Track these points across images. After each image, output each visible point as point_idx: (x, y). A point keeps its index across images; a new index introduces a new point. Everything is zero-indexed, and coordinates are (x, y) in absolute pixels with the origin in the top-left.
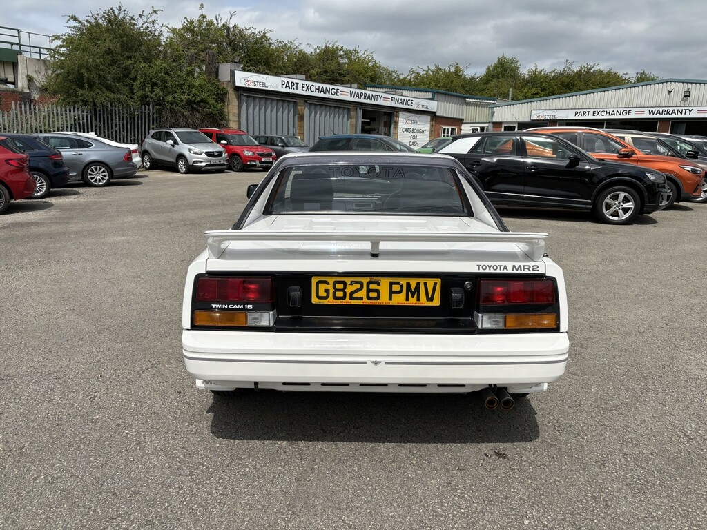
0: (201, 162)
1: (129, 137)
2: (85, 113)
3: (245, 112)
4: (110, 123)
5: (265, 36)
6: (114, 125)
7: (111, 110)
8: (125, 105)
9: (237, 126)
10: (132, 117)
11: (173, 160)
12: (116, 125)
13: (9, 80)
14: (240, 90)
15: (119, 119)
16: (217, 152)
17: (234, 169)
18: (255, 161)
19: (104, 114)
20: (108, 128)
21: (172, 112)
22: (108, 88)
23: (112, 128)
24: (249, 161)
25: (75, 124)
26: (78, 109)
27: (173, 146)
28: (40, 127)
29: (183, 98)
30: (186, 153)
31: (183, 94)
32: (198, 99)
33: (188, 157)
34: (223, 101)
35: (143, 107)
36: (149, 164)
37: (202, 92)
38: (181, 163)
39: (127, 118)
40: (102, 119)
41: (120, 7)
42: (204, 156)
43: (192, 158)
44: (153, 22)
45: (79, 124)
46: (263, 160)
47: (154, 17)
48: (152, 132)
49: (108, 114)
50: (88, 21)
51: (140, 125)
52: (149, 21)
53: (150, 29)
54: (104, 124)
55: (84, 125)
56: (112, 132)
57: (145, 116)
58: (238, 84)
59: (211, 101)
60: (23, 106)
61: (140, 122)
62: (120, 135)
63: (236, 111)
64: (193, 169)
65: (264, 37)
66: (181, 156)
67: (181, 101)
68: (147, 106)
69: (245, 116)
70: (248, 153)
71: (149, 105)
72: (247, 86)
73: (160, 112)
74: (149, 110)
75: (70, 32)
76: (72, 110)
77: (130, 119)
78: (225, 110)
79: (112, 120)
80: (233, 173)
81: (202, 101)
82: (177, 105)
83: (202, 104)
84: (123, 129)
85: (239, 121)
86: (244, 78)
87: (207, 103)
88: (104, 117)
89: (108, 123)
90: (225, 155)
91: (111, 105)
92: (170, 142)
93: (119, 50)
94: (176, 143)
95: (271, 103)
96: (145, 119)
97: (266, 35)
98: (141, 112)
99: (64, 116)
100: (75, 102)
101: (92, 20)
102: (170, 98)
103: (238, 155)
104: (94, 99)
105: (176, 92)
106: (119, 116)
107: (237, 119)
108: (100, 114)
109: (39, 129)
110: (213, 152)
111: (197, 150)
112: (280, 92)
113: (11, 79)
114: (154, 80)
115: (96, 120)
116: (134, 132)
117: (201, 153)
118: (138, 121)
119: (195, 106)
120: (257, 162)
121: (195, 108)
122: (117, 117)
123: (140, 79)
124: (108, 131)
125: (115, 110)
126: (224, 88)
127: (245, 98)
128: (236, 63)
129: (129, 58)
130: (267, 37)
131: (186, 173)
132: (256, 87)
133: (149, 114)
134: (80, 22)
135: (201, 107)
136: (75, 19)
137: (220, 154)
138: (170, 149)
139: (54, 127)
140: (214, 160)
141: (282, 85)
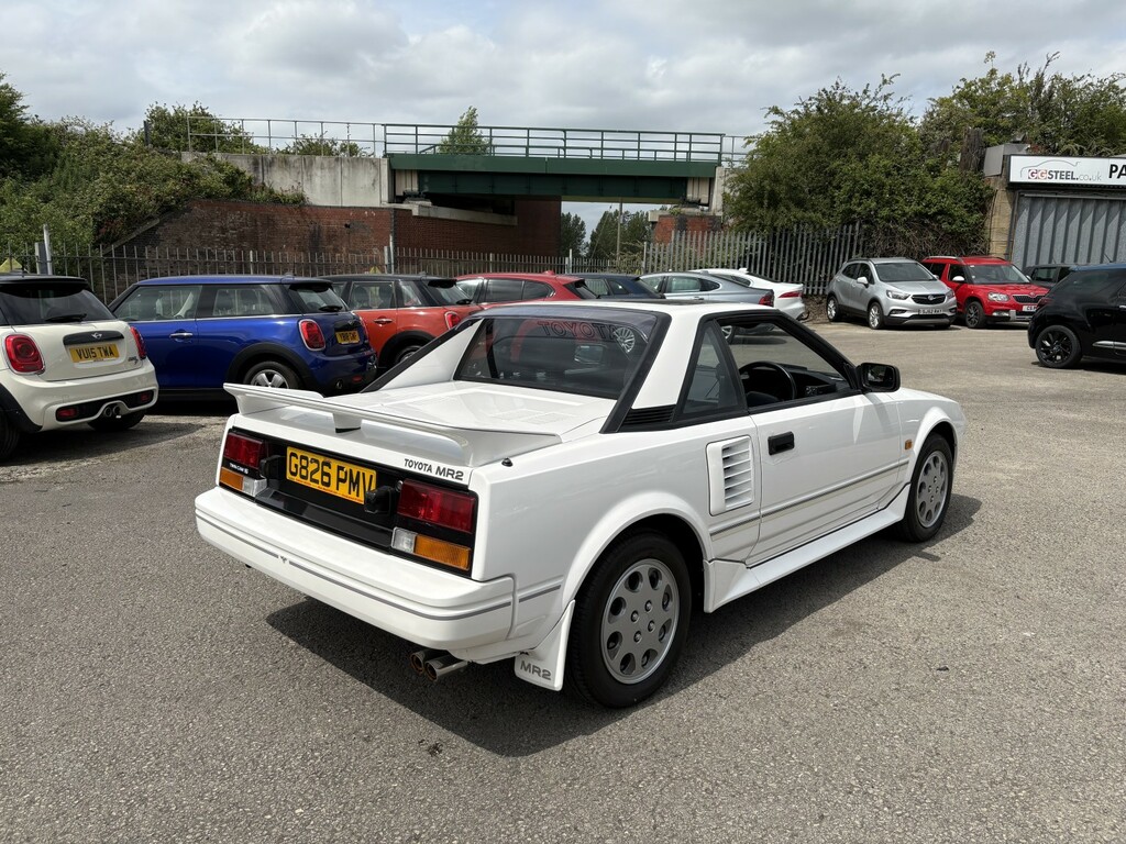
0: (904, 311)
1: (817, 274)
2: (760, 242)
3: (1024, 226)
4: (793, 253)
5: (1115, 87)
6: (798, 255)
7: (797, 235)
8: (818, 226)
9: (1004, 251)
10: (826, 244)
11: (864, 308)
12: (801, 256)
13: (702, 202)
14: (1016, 188)
15: (807, 247)
16: (934, 296)
17: (969, 323)
18: (1007, 311)
19: (785, 241)
20: (789, 261)
21: (888, 232)
22: (800, 204)
23: (795, 261)
24: (996, 310)
25: (745, 257)
26: (752, 237)
27: (867, 286)
28: (701, 262)
29: (907, 209)
30: (882, 297)
31: (908, 203)
32: (933, 210)
33: (884, 303)
34: (984, 209)
35: (845, 227)
36: (834, 312)
37: (943, 197)
38: (874, 312)
39: (818, 245)
40: (782, 249)
41: (837, 83)
42: (910, 302)
43: (889, 304)
44: (886, 98)
45: (751, 256)
46: (1025, 309)
47: (886, 90)
48: (846, 264)
49: (791, 241)
50: (796, 112)
51: (836, 254)
52: (878, 96)
53: (879, 109)
54: (784, 256)
55: (756, 258)
56: (794, 267)
57: (846, 242)
58: (1015, 177)
59: (959, 211)
60: (689, 236)
61: (837, 250)
62: (804, 271)
63: (1005, 225)
64: (890, 323)
65: (1113, 87)
66: (874, 302)
67: (904, 214)
68: (851, 227)
69: (1024, 232)
70: (998, 297)
71: (854, 223)
72: (1033, 180)
73: (868, 234)
74: (853, 231)
75: (770, 130)
76: (744, 238)
77: (823, 247)
78: (987, 224)
79: (796, 249)
80: (965, 330)
81: (941, 212)
82: (895, 221)
83: (939, 217)
84: (811, 261)
85: (1010, 243)
86: (1026, 168)
87: (951, 215)
88: (785, 246)
89: (790, 254)
90: (951, 301)
91: (798, 227)
92: (863, 279)
93: (826, 148)
94: (871, 280)
95: (1083, 208)
96: (846, 245)
97: (1116, 83)
98: (841, 236)
99: (732, 248)
100: (751, 227)
101: (801, 109)
102: (885, 212)
103: (978, 299)
104: (773, 219)
105: (897, 202)
106: (807, 243)
107: (1006, 239)
108: (780, 242)
109: (698, 265)
110: (927, 296)
111: (902, 293)
112: (1105, 186)
113: (705, 201)
114: (866, 186)
115: (773, 250)
116: (827, 265)
117: (905, 298)
118: (834, 248)
119: (927, 221)
120: (1013, 312)
121: (927, 225)
122: (804, 244)
123: (847, 186)
124: (789, 264)
125: (803, 235)
126: (988, 188)
127: (1027, 203)
128: (1018, 142)
129: (838, 156)
130: (1117, 88)
131: (879, 328)
132: (1053, 181)
133: (852, 237)
134: (782, 114)
135: (937, 222)
136: (776, 111)
137: (939, 299)
138: (862, 290)
139: (717, 262)
140: (926, 309)
141: (1111, 172)
